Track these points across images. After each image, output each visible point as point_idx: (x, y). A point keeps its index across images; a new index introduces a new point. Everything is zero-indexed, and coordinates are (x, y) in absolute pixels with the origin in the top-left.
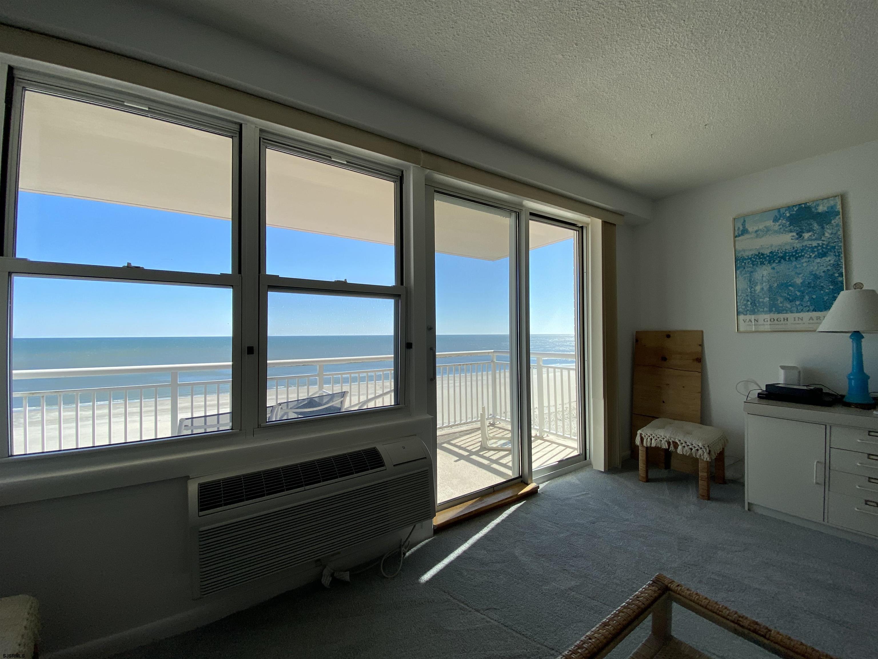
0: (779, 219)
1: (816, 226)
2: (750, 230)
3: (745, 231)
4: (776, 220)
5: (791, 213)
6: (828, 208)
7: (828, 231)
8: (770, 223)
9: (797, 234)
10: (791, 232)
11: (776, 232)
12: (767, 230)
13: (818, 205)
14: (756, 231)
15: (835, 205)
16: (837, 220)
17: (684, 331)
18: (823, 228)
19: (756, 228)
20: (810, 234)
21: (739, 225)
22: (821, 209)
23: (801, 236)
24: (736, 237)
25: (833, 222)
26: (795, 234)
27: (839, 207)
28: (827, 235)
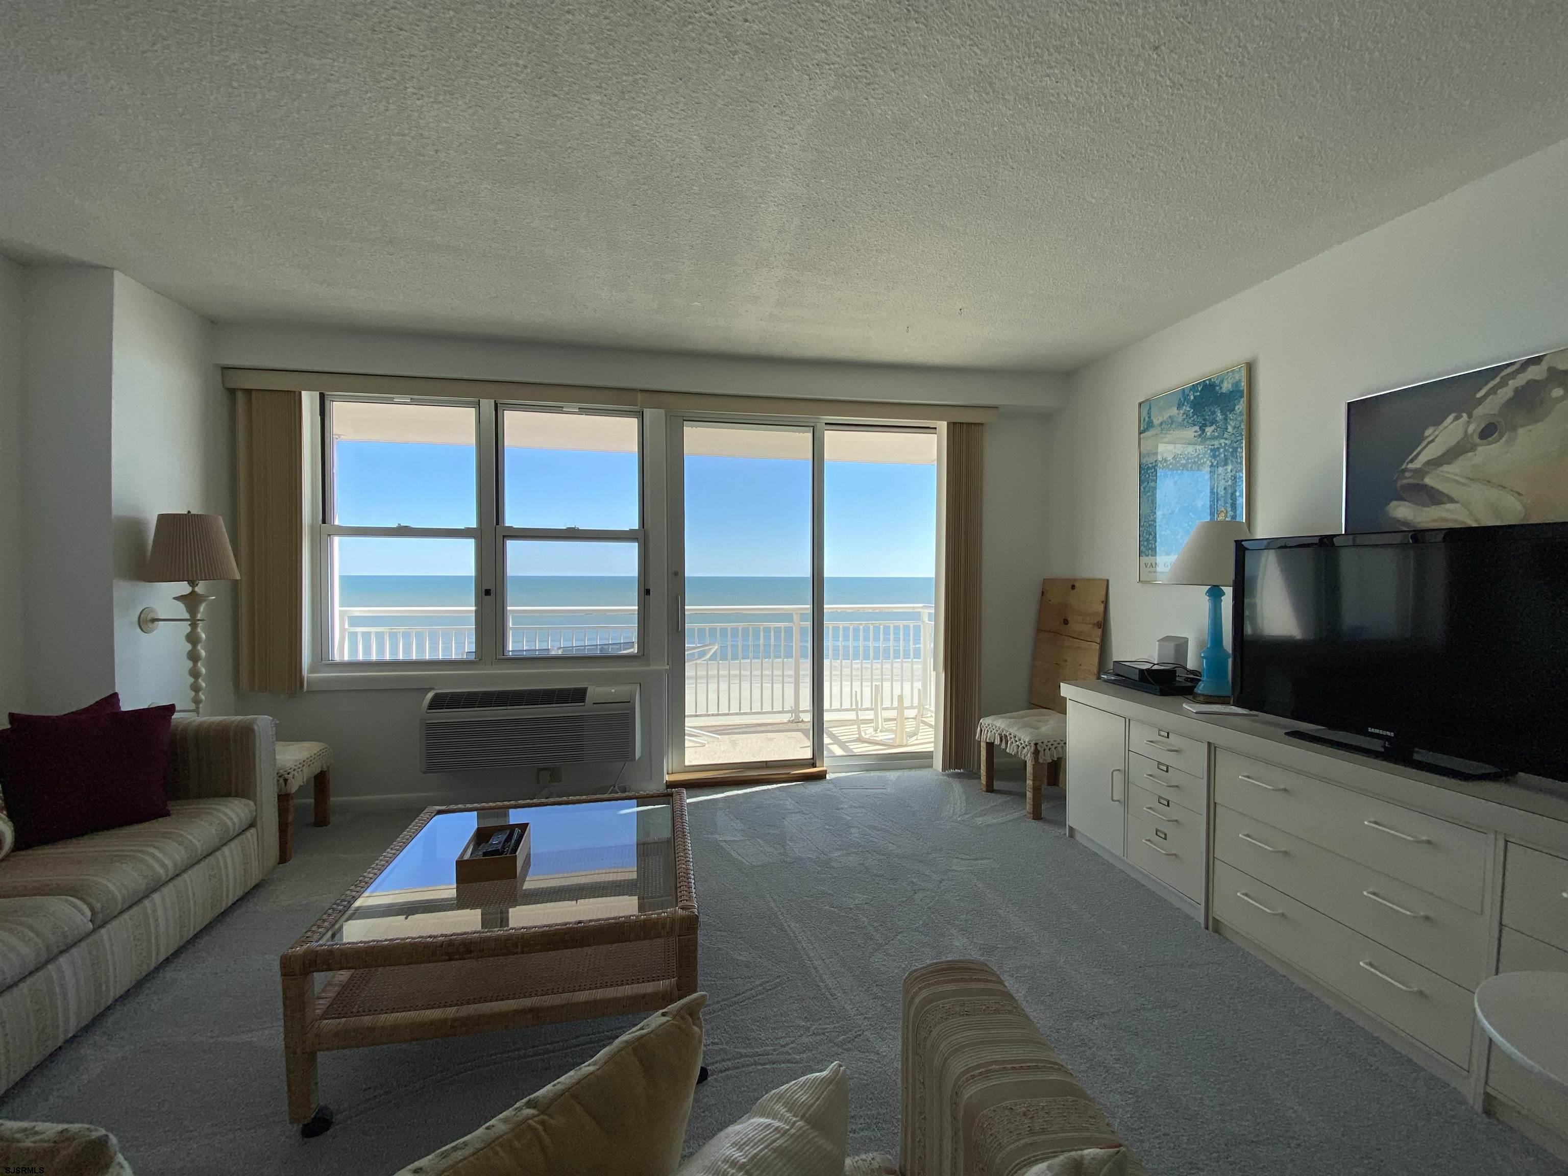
0: (1183, 405)
1: (1219, 417)
2: (1156, 422)
3: (1150, 425)
4: (1180, 406)
5: (1196, 394)
6: (1233, 385)
7: (1231, 423)
8: (1174, 411)
9: (1200, 428)
10: (1195, 425)
11: (1182, 426)
12: (1172, 420)
13: (1222, 382)
14: (1161, 424)
15: (1240, 381)
16: (1241, 406)
17: (1089, 580)
18: (1226, 419)
19: (1161, 420)
20: (1213, 428)
21: (1144, 414)
22: (1226, 387)
23: (1203, 431)
24: (1140, 433)
25: (1236, 408)
26: (1197, 428)
27: (1244, 384)
28: (1230, 429)
